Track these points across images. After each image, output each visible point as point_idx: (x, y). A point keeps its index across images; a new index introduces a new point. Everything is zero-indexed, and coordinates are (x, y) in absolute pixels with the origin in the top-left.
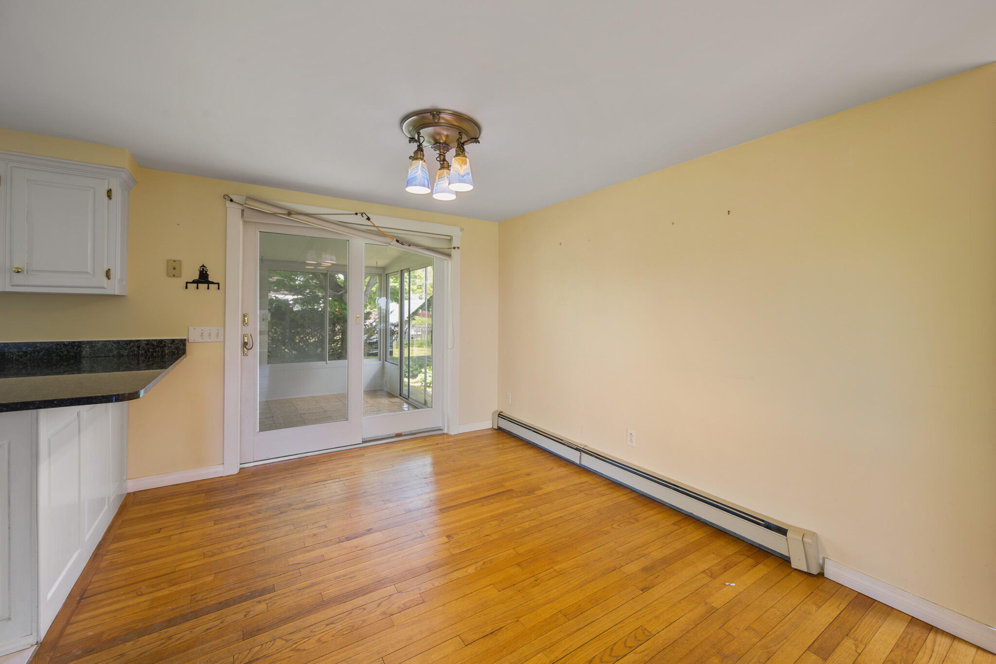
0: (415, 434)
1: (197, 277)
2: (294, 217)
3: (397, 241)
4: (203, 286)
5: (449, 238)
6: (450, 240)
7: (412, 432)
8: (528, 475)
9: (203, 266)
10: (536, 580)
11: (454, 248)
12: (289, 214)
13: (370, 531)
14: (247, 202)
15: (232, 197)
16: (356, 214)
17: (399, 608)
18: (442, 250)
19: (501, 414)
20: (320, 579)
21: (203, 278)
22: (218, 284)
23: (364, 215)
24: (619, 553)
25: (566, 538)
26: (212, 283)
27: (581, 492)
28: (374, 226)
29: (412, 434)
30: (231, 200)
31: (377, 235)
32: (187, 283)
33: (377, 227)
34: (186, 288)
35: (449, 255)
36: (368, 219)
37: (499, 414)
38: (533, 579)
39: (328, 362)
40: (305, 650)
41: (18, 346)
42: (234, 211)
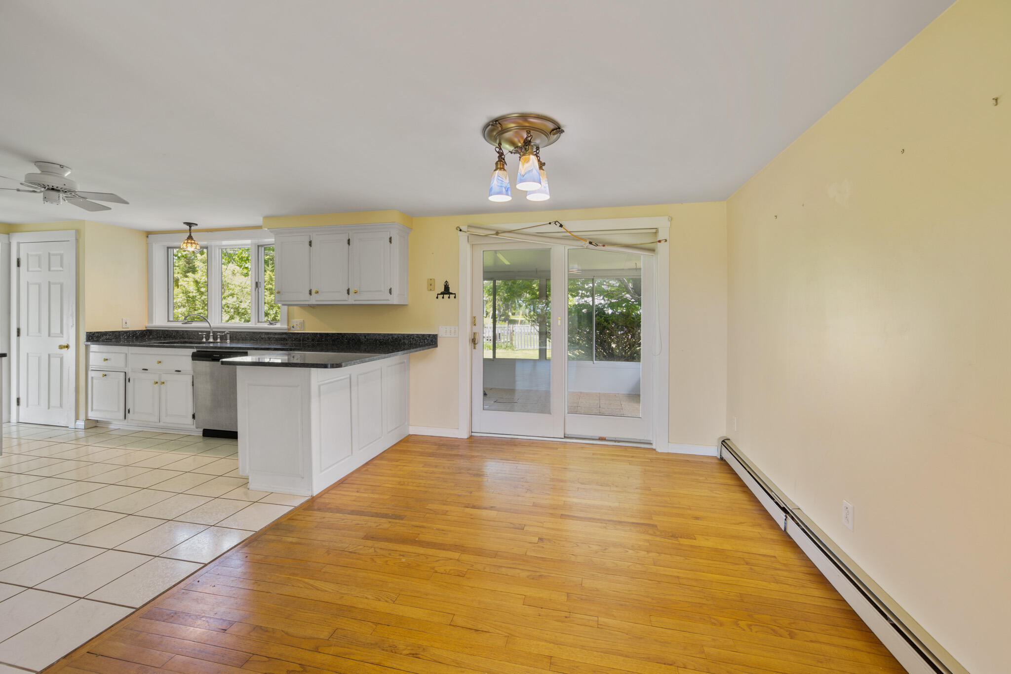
0: (619, 441)
1: (443, 290)
2: (501, 236)
3: (590, 243)
4: (446, 296)
5: (654, 231)
6: (656, 233)
7: (617, 439)
8: (697, 518)
9: (446, 282)
10: (566, 617)
11: (660, 241)
12: (497, 233)
13: (492, 508)
14: (469, 230)
15: (462, 228)
16: (550, 223)
17: (445, 570)
18: (643, 246)
19: (726, 441)
20: (429, 525)
21: (447, 291)
22: (455, 294)
23: (557, 223)
24: (703, 652)
25: (653, 599)
26: (452, 294)
27: (747, 564)
28: (567, 232)
29: (615, 441)
30: (460, 230)
31: (574, 240)
32: (438, 294)
33: (570, 232)
34: (437, 298)
35: (653, 250)
36: (561, 226)
37: (723, 441)
38: (567, 614)
39: (595, 361)
40: (375, 562)
41: (365, 335)
42: (463, 237)
